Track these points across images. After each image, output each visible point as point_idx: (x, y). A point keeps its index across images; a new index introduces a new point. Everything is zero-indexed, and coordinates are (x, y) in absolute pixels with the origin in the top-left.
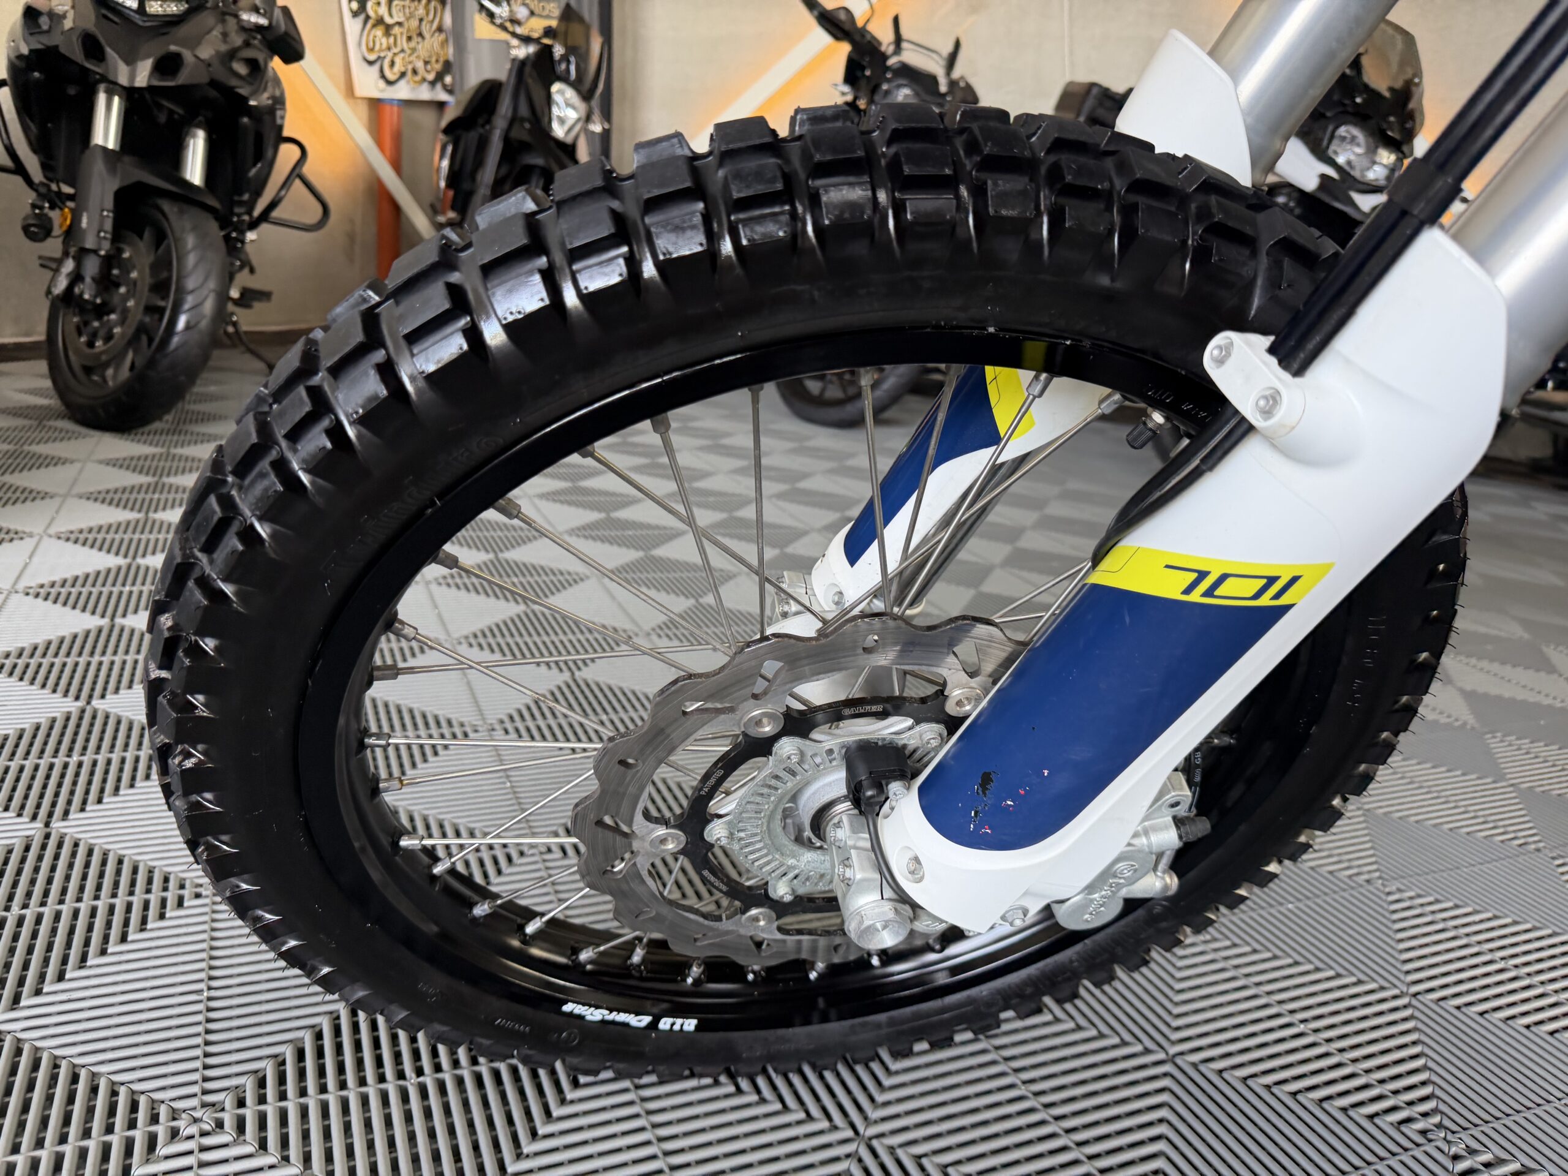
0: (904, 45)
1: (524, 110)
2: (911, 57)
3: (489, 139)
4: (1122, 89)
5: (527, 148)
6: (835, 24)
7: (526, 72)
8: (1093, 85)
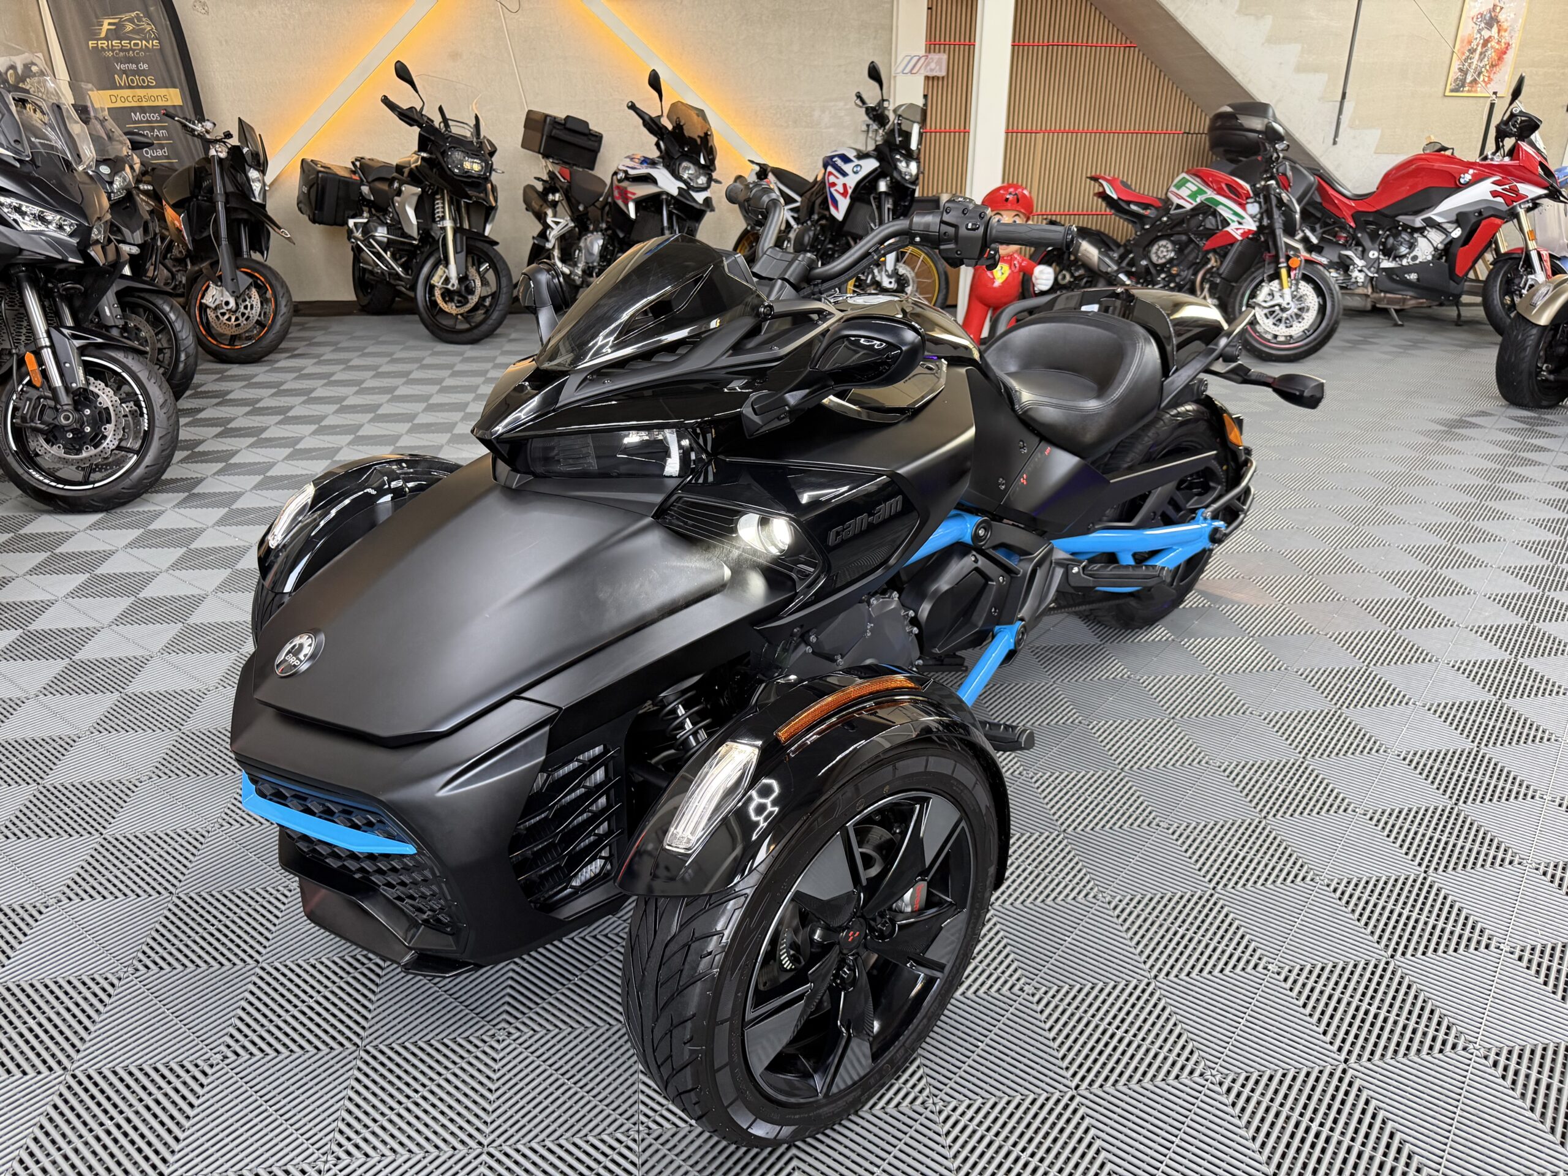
3: (214, 209)
4: (563, 116)
5: (235, 209)
6: (408, 117)
7: (227, 164)
8: (547, 116)
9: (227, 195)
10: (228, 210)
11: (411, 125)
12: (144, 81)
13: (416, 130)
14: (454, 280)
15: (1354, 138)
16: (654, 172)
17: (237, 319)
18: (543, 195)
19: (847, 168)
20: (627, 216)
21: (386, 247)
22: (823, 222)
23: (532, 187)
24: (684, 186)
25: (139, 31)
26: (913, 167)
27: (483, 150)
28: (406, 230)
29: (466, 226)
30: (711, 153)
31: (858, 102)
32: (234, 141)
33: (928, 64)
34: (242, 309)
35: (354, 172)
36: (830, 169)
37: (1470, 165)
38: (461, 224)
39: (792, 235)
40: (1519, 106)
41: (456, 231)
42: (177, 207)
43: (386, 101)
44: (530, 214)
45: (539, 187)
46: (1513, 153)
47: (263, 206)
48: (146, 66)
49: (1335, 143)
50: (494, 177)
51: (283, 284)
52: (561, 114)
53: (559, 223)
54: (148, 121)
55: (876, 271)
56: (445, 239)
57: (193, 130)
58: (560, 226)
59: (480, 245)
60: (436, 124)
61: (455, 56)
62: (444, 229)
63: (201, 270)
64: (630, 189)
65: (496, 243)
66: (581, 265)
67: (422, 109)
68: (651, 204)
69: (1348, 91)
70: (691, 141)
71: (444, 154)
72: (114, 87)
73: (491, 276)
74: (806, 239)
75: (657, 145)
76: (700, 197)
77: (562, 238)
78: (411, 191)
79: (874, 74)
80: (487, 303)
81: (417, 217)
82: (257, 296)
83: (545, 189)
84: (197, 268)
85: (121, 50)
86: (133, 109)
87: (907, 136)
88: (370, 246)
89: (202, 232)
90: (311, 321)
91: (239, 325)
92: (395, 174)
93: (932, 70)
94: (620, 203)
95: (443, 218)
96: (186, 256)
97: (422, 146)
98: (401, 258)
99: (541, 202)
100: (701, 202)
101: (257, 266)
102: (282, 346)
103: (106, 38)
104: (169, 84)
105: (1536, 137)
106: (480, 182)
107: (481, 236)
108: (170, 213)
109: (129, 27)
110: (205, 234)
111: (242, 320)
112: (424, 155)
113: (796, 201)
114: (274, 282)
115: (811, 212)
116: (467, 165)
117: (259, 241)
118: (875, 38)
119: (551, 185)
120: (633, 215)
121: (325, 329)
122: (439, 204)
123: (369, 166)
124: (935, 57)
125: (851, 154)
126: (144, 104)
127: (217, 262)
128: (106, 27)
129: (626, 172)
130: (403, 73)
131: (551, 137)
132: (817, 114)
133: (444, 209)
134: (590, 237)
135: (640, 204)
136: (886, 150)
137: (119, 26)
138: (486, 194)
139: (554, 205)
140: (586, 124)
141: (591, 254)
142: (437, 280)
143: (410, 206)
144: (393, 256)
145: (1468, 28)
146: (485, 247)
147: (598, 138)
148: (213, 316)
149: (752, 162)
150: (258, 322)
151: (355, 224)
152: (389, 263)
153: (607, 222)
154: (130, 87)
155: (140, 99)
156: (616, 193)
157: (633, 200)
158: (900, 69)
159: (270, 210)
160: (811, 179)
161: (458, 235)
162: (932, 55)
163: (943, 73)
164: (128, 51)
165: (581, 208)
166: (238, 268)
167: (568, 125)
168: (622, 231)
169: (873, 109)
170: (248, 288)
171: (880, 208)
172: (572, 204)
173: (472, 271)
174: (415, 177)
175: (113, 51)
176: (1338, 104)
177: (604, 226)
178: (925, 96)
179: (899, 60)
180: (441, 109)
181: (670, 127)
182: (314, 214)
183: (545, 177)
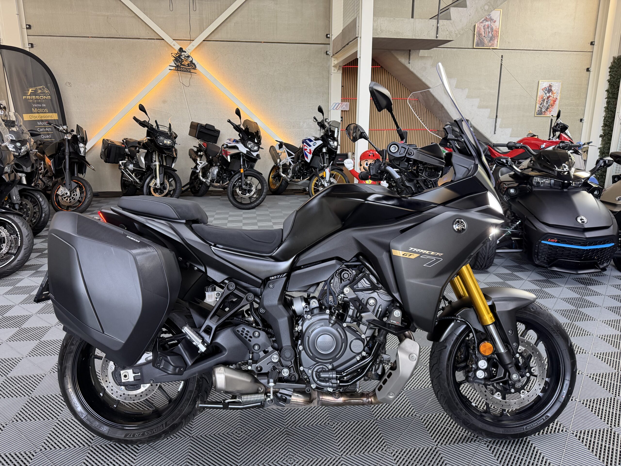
0: (159, 126)
1: (72, 150)
2: (161, 129)
3: (64, 158)
4: (205, 124)
5: (73, 158)
6: (143, 124)
7: (71, 142)
8: (198, 124)
9: (70, 153)
10: (70, 159)
11: (144, 127)
12: (43, 111)
13: (146, 129)
14: (158, 184)
15: (502, 131)
16: (238, 145)
17: (70, 200)
18: (196, 153)
19: (311, 144)
20: (227, 161)
21: (132, 172)
22: (303, 163)
23: (193, 150)
24: (248, 150)
25: (43, 93)
26: (336, 143)
27: (172, 136)
28: (141, 166)
29: (165, 164)
30: (259, 138)
31: (315, 120)
32: (75, 133)
33: (342, 106)
34: (72, 196)
35: (123, 144)
36: (305, 144)
37: (544, 142)
38: (163, 163)
39: (291, 167)
40: (560, 121)
41: (160, 166)
42: (50, 157)
43: (135, 118)
44: (191, 159)
45: (195, 149)
46: (559, 137)
47: (84, 157)
48: (45, 105)
49: (495, 133)
50: (176, 146)
51: (90, 186)
52: (204, 123)
53: (202, 163)
54: (44, 125)
55: (322, 181)
56: (156, 169)
57: (59, 129)
58: (202, 164)
59: (169, 171)
60: (154, 127)
61: (164, 102)
62: (155, 165)
63: (57, 181)
64: (228, 151)
65: (176, 171)
66: (210, 178)
67: (149, 121)
68: (237, 156)
69: (498, 115)
70: (252, 134)
71: (156, 138)
72: (32, 113)
73: (173, 183)
74: (297, 169)
75: (239, 135)
76: (255, 154)
77: (203, 169)
78: (143, 151)
79: (320, 110)
80: (172, 193)
81: (145, 161)
82: (79, 191)
83: (197, 150)
84: (56, 180)
85: (36, 99)
86: (39, 121)
87: (333, 132)
88: (127, 172)
89: (59, 167)
90: (102, 200)
91: (71, 202)
92: (137, 145)
93: (344, 108)
94: (225, 156)
95: (155, 161)
96: (53, 176)
97: (148, 135)
98: (139, 176)
99: (195, 155)
100: (255, 155)
101: (79, 179)
102: (88, 209)
103: (30, 95)
104: (53, 111)
105: (567, 131)
106: (170, 148)
107: (170, 168)
108: (47, 159)
109: (39, 91)
110: (60, 167)
111: (72, 200)
112: (149, 138)
113: (293, 155)
114: (86, 185)
115: (298, 159)
116: (165, 142)
117: (82, 170)
118: (323, 97)
119: (200, 149)
120: (229, 160)
121: (107, 202)
122: (154, 156)
123: (128, 141)
124: (345, 103)
125: (313, 139)
126: (43, 119)
127: (64, 178)
128: (30, 91)
129: (227, 145)
130: (142, 108)
131: (200, 132)
132: (301, 124)
133: (155, 157)
134: (213, 168)
135: (232, 156)
136: (325, 137)
137: (36, 91)
138: (172, 153)
139: (201, 156)
140: (214, 127)
141: (214, 174)
142: (152, 184)
143: (142, 157)
144: (136, 176)
145: (541, 93)
146: (172, 172)
147: (218, 132)
148: (61, 198)
149: (277, 141)
150: (78, 201)
151: (122, 163)
152: (134, 178)
153: (220, 163)
154: (38, 113)
155: (42, 117)
156: (223, 152)
157: (229, 155)
158: (332, 108)
159: (88, 159)
160: (298, 147)
161: (161, 168)
162: (343, 103)
163: (348, 109)
164: (38, 100)
165: (211, 157)
166: (72, 180)
167: (207, 127)
168: (225, 166)
169: (320, 123)
170: (75, 188)
171: (323, 158)
172: (207, 156)
173: (166, 181)
174: (145, 146)
175: (32, 100)
176: (495, 120)
177: (219, 164)
178: (342, 117)
179: (331, 105)
180: (156, 121)
181: (244, 129)
182: (106, 159)
183: (198, 146)
